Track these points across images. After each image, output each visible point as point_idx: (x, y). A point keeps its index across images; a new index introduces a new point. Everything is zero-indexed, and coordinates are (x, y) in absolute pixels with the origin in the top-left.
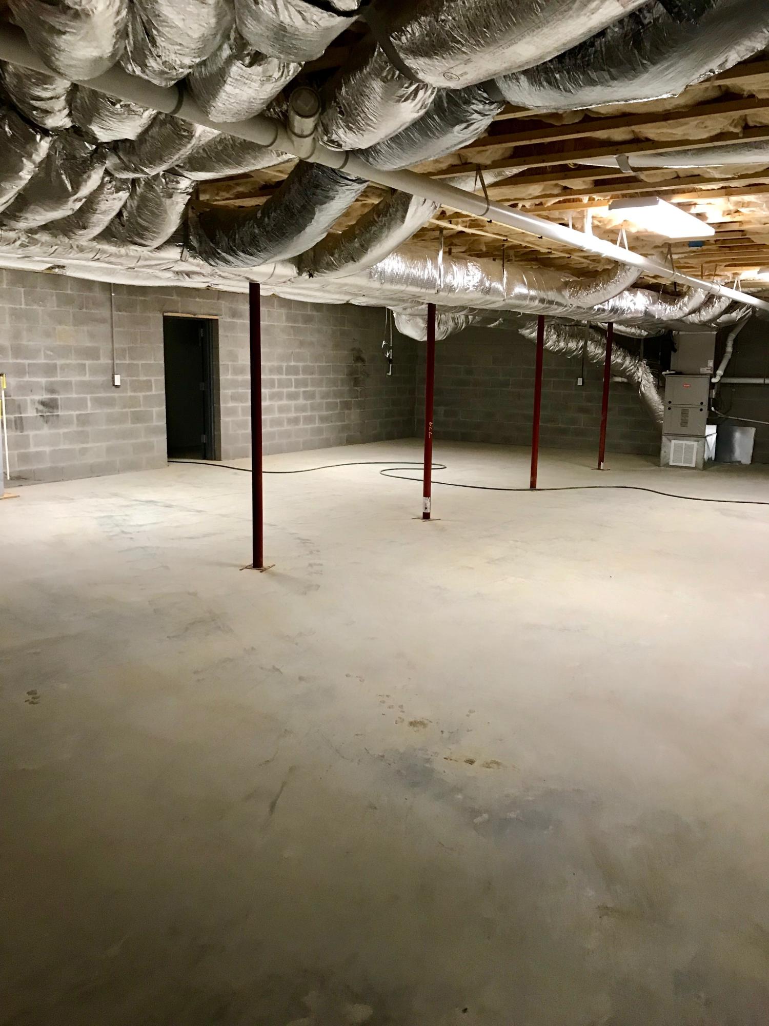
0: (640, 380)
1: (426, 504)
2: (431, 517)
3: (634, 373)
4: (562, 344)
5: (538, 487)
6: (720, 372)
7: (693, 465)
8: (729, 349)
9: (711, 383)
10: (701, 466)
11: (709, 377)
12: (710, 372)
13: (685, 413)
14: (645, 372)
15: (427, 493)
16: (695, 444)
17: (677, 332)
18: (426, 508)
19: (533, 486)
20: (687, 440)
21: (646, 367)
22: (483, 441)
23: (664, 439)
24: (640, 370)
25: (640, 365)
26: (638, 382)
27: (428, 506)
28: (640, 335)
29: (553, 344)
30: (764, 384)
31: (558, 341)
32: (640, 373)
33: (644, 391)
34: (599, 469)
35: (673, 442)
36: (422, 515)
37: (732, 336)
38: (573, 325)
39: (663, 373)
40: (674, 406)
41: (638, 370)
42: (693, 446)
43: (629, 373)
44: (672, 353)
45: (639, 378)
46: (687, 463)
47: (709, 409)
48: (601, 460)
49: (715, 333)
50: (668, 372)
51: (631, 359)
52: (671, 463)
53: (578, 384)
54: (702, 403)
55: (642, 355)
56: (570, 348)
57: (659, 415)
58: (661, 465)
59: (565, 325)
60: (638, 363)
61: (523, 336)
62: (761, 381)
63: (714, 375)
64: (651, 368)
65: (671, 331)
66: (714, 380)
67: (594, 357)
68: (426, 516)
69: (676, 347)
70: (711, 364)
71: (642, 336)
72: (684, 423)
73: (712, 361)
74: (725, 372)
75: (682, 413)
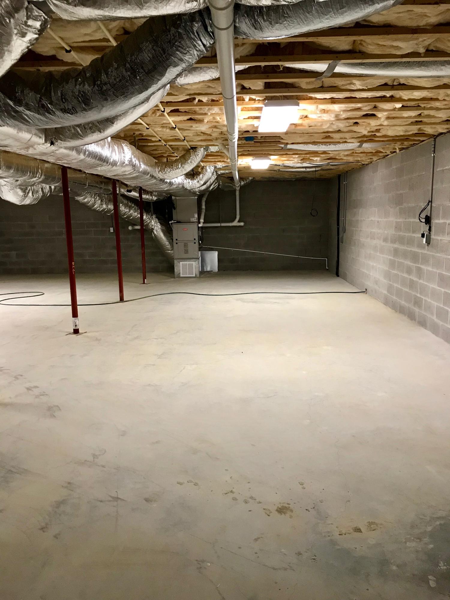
0: (153, 227)
1: (75, 323)
2: (80, 331)
3: (149, 223)
4: (104, 206)
5: (125, 300)
6: (202, 220)
7: (194, 275)
8: (204, 207)
9: (199, 227)
10: (198, 275)
11: (197, 223)
12: (196, 220)
13: (186, 245)
14: (156, 222)
15: (75, 314)
16: (194, 263)
17: (175, 198)
18: (76, 326)
19: (122, 299)
20: (189, 261)
21: (156, 219)
22: (48, 273)
23: (176, 262)
24: (152, 221)
25: (152, 218)
26: (152, 228)
27: (77, 323)
28: (152, 200)
29: (99, 206)
30: (221, 226)
31: (102, 205)
32: (153, 223)
33: (156, 234)
34: (144, 283)
35: (181, 263)
36: (72, 331)
37: (204, 200)
38: (110, 194)
39: (170, 222)
40: (179, 241)
41: (151, 221)
42: (193, 264)
43: (147, 223)
44: (173, 210)
45: (152, 226)
46: (190, 275)
47: (199, 242)
48: (144, 278)
49: (196, 198)
50: (173, 222)
51: (147, 214)
52: (181, 276)
53: (111, 232)
54: (195, 239)
55: (153, 212)
56: (110, 208)
57: (167, 248)
58: (176, 277)
59: (104, 194)
60: (151, 217)
61: (78, 201)
62: (219, 225)
63: (199, 223)
64: (159, 220)
65: (171, 197)
66: (200, 225)
67: (125, 214)
68: (76, 331)
69: (175, 206)
70: (196, 216)
71: (153, 200)
72: (186, 252)
73: (197, 214)
74: (204, 220)
75: (184, 246)
